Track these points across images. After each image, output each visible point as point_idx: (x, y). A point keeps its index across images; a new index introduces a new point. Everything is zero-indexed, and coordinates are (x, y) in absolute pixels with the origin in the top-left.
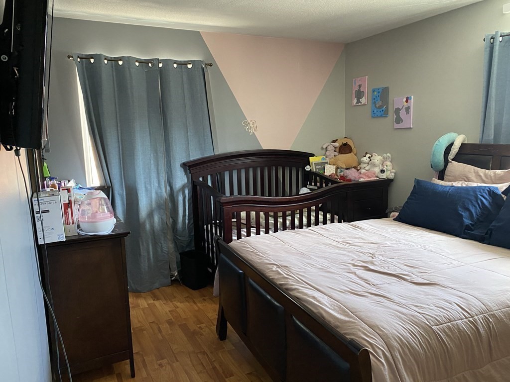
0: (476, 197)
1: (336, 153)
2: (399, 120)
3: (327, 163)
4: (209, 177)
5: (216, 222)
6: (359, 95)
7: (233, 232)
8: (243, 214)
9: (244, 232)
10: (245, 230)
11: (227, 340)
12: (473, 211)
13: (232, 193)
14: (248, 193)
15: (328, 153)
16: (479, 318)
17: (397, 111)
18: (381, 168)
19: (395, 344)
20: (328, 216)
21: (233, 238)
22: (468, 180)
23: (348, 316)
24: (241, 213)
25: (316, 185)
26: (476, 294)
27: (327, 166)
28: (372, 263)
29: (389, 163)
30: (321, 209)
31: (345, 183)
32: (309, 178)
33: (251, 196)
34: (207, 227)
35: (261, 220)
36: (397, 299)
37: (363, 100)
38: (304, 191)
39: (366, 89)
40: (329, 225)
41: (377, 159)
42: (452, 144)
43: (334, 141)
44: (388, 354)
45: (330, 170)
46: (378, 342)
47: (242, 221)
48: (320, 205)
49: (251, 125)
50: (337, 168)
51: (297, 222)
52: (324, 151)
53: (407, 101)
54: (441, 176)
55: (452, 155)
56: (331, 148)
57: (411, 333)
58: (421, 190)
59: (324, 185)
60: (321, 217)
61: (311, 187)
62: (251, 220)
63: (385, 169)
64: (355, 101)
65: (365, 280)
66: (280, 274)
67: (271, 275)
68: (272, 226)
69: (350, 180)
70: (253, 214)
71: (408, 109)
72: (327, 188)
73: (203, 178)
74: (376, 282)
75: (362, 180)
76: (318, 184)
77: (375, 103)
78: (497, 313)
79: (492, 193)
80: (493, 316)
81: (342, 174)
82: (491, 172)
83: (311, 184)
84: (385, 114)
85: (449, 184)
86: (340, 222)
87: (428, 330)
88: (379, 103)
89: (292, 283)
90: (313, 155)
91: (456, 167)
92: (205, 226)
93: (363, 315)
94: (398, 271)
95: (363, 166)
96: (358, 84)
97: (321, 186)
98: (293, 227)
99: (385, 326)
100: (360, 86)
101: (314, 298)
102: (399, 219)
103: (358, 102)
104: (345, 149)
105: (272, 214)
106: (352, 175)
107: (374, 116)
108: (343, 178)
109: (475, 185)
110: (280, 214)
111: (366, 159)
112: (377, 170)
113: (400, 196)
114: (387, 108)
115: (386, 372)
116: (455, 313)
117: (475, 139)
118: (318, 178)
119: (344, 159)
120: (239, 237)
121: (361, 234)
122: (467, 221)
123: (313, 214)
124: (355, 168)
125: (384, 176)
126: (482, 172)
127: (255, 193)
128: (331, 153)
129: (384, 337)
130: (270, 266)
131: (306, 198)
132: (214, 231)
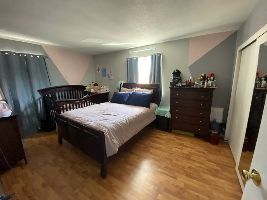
0: (127, 95)
1: (94, 86)
2: (109, 77)
3: (91, 89)
4: (50, 95)
5: (54, 109)
6: (98, 70)
7: (61, 111)
8: (65, 106)
9: (65, 111)
10: (66, 110)
11: (63, 144)
12: (126, 98)
13: (59, 99)
14: (65, 98)
15: (91, 86)
16: (127, 120)
17: (109, 75)
18: (106, 90)
19: (110, 129)
20: (93, 103)
21: (62, 113)
22: (126, 91)
23: (98, 125)
24: (64, 105)
25: (88, 95)
26: (127, 115)
27: (91, 90)
28: (104, 113)
29: (108, 88)
30: (90, 102)
31: (97, 94)
32: (86, 93)
33: (67, 99)
34: (51, 111)
35: (71, 107)
36: (110, 119)
37: (100, 72)
38: (85, 97)
39: (100, 68)
40: (93, 105)
41: (105, 87)
42: (121, 83)
43: (93, 83)
44: (108, 132)
45: (92, 91)
46: (106, 130)
47: (64, 108)
48: (90, 101)
49: (65, 77)
50: (94, 90)
51: (83, 106)
52: (90, 85)
53: (111, 72)
54: (120, 91)
55: (122, 86)
56: (92, 85)
57: (114, 126)
58: (115, 94)
59: (91, 95)
60: (90, 104)
61: (87, 96)
62: (68, 107)
63: (107, 90)
64: (97, 72)
65: (103, 117)
66: (78, 119)
67: (76, 120)
68: (75, 108)
69: (98, 93)
70: (68, 105)
71: (111, 74)
72: (91, 96)
73: (47, 95)
74: (105, 117)
75: (101, 93)
76: (89, 95)
77: (103, 72)
78: (131, 118)
79: (130, 94)
80: (130, 119)
81: (96, 92)
82: (129, 89)
83: (87, 95)
84: (106, 76)
85: (121, 92)
86: (96, 104)
87: (117, 124)
88: (104, 73)
89: (82, 121)
90: (86, 87)
91: (123, 89)
92: (50, 111)
93: (102, 124)
94: (111, 113)
95: (101, 89)
96: (98, 67)
97: (90, 95)
98: (82, 107)
99: (108, 126)
100: (98, 68)
101: (89, 123)
102: (110, 102)
103: (98, 72)
104: (96, 85)
105: (75, 104)
106: (99, 92)
107: (103, 76)
108: (96, 93)
109: (126, 92)
110: (78, 104)
111: (102, 87)
112: (105, 90)
113: (111, 96)
114: (106, 74)
115: (108, 136)
116: (122, 120)
117: (126, 82)
118: (89, 93)
119: (96, 87)
120: (64, 112)
121: (101, 106)
122: (125, 101)
123: (88, 103)
124: (99, 90)
125: (107, 92)
126: (128, 89)
127: (68, 98)
128: (92, 86)
129: (108, 128)
130: (75, 118)
131: (85, 99)
132: (54, 112)
